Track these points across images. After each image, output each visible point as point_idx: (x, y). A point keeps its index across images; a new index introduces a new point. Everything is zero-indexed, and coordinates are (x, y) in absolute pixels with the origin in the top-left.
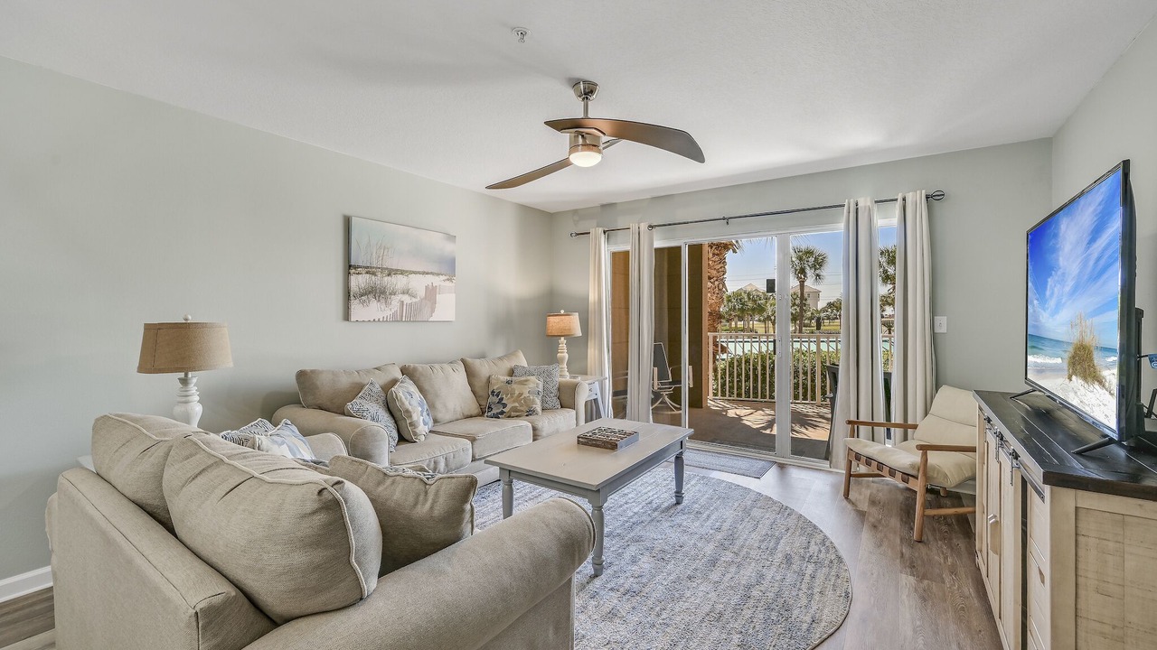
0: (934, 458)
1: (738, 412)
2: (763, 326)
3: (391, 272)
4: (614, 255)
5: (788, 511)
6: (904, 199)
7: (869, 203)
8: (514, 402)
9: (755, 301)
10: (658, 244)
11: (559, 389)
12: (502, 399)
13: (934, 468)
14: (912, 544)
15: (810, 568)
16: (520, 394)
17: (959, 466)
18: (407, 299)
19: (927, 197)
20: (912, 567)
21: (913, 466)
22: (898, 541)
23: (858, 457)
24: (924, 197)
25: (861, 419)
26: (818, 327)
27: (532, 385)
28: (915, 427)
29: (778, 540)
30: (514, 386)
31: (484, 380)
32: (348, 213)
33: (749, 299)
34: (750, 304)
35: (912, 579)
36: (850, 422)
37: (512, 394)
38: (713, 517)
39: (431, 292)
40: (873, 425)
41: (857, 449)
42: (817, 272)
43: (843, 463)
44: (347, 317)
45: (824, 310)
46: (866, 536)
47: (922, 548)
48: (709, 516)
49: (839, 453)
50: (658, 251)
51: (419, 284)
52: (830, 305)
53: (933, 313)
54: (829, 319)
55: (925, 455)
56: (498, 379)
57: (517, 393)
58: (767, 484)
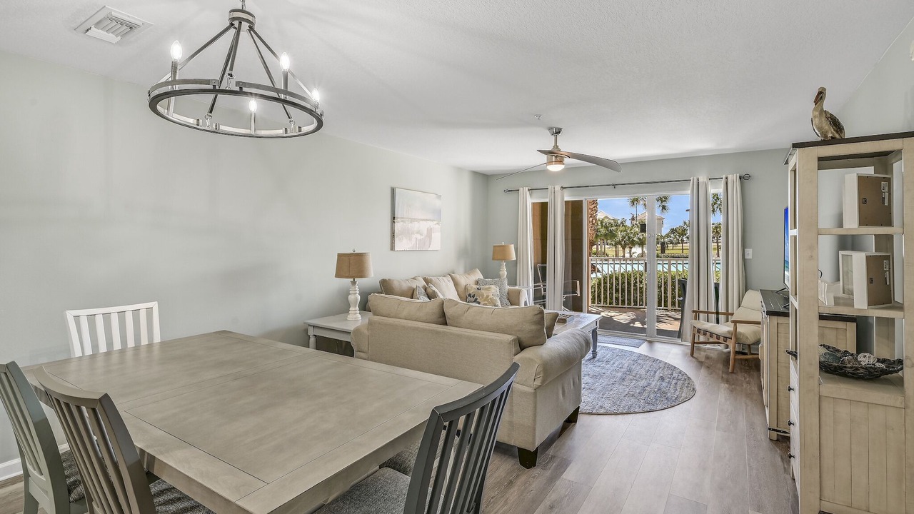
0: (742, 329)
1: (610, 314)
2: (614, 249)
3: (412, 220)
4: (533, 204)
5: (658, 362)
6: (727, 178)
7: (705, 180)
8: (484, 301)
9: (607, 228)
10: (567, 199)
11: (508, 294)
12: (476, 299)
13: (740, 333)
14: (727, 373)
15: (674, 381)
16: (488, 296)
17: (755, 333)
18: (419, 237)
19: (740, 178)
20: (727, 381)
21: (729, 332)
22: (721, 372)
23: (699, 331)
24: (738, 178)
25: (701, 309)
26: (663, 250)
27: (493, 291)
28: (732, 314)
29: (655, 372)
30: (483, 291)
31: (463, 287)
32: (394, 186)
33: (602, 226)
34: (603, 231)
35: (727, 385)
36: (694, 311)
37: (483, 296)
38: (617, 363)
39: (430, 231)
40: (708, 313)
41: (698, 326)
42: (664, 203)
43: (689, 337)
44: (392, 248)
45: (668, 236)
46: (703, 371)
47: (734, 376)
48: (614, 363)
49: (688, 332)
50: (567, 202)
51: (424, 226)
52: (673, 231)
53: (744, 246)
54: (672, 243)
55: (735, 326)
56: (472, 287)
57: (485, 295)
58: (643, 349)
